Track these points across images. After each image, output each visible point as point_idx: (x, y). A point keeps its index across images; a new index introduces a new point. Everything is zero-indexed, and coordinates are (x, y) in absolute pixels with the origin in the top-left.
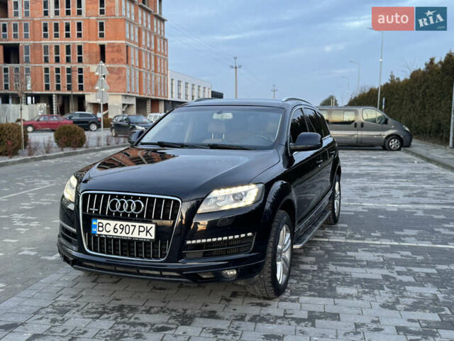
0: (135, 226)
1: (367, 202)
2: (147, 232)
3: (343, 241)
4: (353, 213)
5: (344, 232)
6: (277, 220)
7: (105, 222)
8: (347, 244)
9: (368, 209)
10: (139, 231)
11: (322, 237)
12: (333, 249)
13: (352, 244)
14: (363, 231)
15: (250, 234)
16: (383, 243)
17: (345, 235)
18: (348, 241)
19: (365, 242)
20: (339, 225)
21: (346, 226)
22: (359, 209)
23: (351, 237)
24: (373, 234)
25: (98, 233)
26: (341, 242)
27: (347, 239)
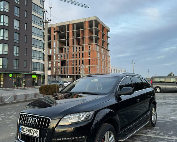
0: (32, 130)
1: (173, 116)
2: (36, 133)
3: (153, 136)
4: (164, 122)
5: (156, 132)
6: (102, 129)
7: (23, 127)
8: (154, 138)
9: (172, 120)
10: (34, 133)
11: (144, 134)
12: (146, 140)
13: (157, 138)
14: (165, 131)
15: (84, 137)
16: (172, 139)
17: (155, 133)
18: (156, 136)
19: (164, 137)
20: (155, 128)
21: (158, 128)
22: (168, 120)
23: (158, 134)
24: (169, 133)
25: (21, 132)
26: (152, 137)
27: (156, 135)
